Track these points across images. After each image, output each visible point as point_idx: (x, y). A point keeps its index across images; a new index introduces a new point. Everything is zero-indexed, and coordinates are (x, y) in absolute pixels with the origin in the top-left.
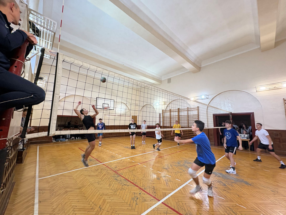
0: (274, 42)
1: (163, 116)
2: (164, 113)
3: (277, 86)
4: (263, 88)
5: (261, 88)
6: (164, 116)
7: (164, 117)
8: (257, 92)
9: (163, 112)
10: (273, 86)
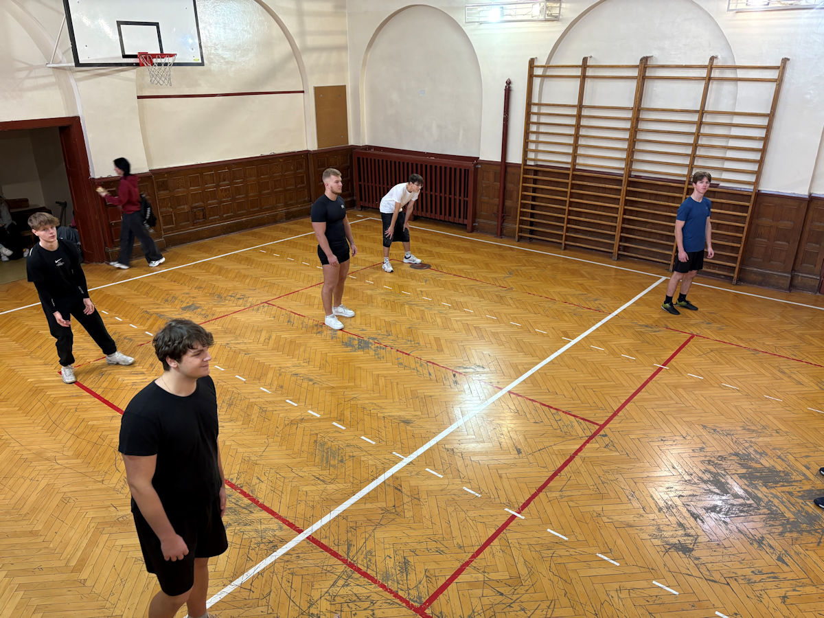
1: (529, 104)
2: (537, 81)
6: (535, 100)
7: (535, 109)
9: (531, 76)
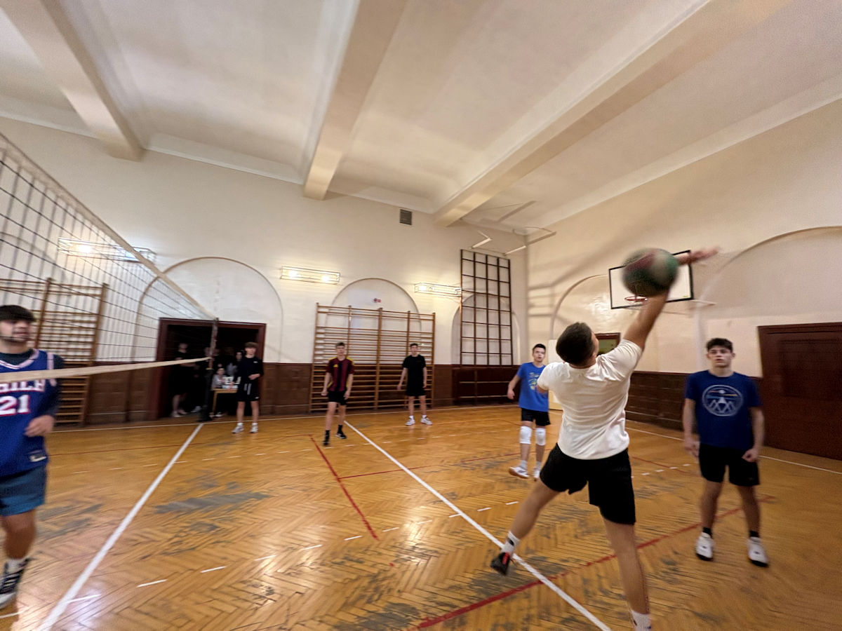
0: (325, 188)
3: (313, 275)
4: (292, 274)
5: (290, 272)
8: (281, 278)
10: (308, 275)
